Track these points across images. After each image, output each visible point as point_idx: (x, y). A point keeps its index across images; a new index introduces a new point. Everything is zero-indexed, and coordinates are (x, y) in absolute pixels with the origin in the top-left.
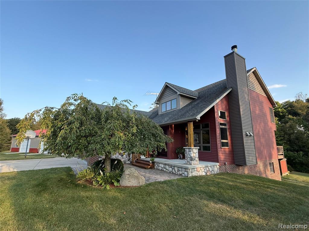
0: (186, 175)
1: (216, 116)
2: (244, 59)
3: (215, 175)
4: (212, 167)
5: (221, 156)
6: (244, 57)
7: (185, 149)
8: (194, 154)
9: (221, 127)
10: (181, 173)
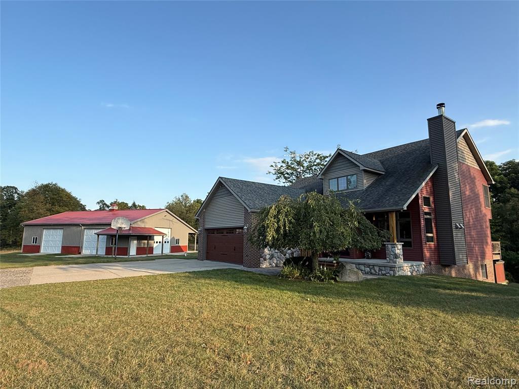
0: (392, 275)
1: (420, 204)
2: (454, 123)
3: (422, 275)
4: (417, 266)
5: (427, 254)
6: (454, 120)
7: (387, 245)
8: (399, 251)
9: (426, 216)
10: (384, 272)
